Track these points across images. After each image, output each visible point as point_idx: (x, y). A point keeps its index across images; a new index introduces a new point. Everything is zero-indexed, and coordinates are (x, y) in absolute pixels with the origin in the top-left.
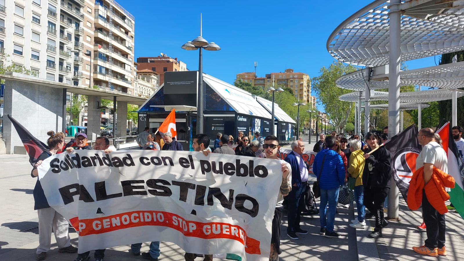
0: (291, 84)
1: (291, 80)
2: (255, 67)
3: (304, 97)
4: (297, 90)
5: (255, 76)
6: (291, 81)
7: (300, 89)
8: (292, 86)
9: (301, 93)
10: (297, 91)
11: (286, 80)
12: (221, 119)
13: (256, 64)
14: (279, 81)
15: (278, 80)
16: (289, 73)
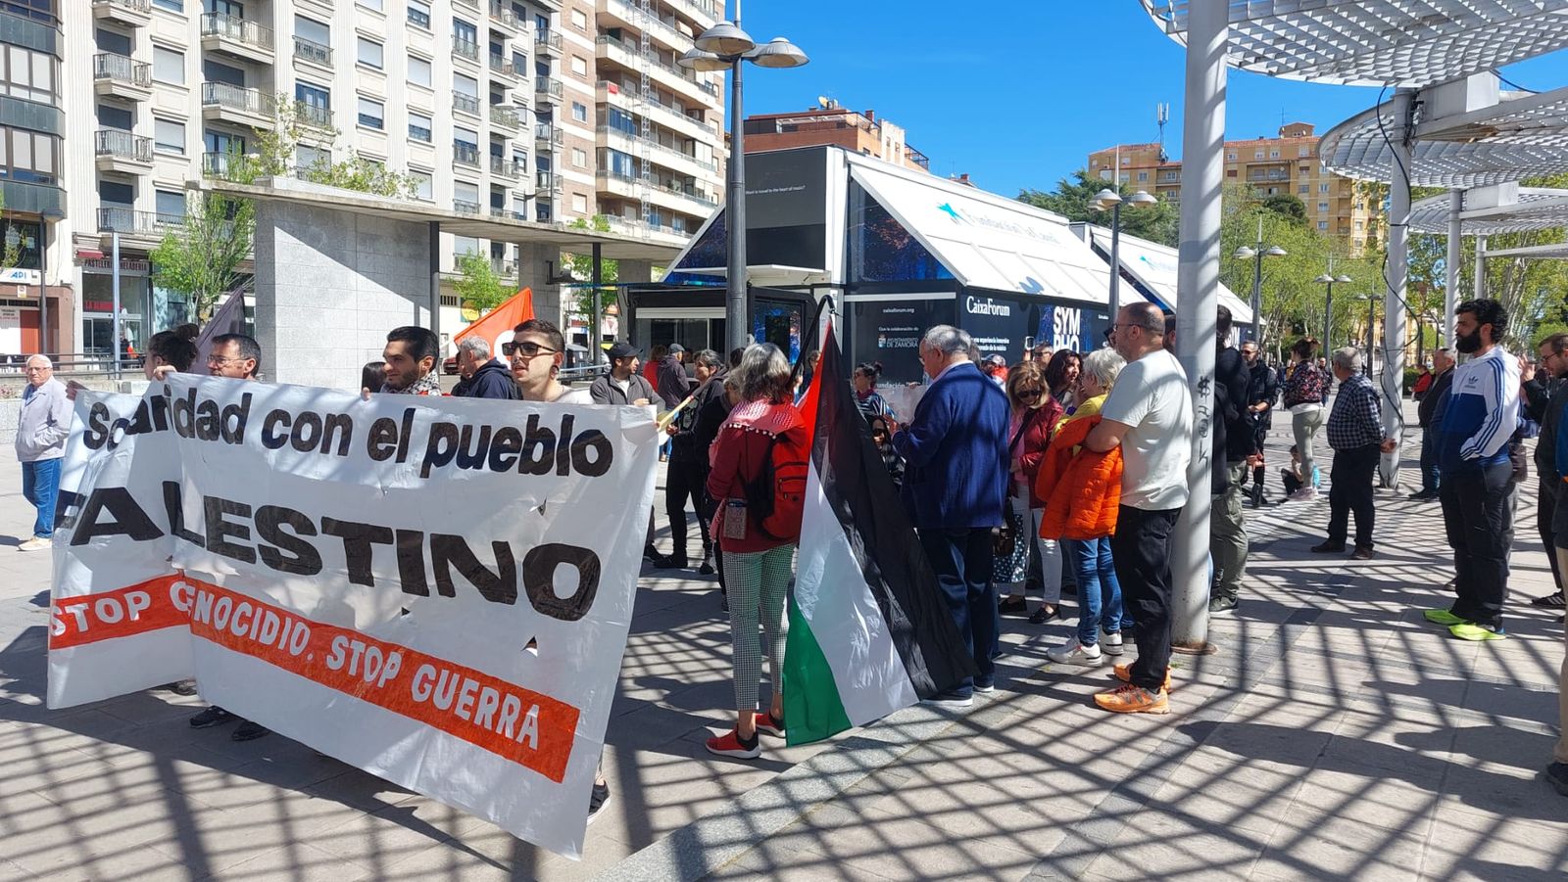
0: (1304, 179)
1: (1304, 163)
2: (1161, 124)
3: (1357, 227)
4: (1327, 202)
5: (1160, 156)
6: (1302, 169)
7: (1340, 199)
8: (1305, 189)
9: (1342, 213)
10: (1326, 205)
11: (1282, 165)
12: (909, 310)
13: (1164, 113)
14: (1253, 170)
15: (1248, 166)
16: (1294, 140)
